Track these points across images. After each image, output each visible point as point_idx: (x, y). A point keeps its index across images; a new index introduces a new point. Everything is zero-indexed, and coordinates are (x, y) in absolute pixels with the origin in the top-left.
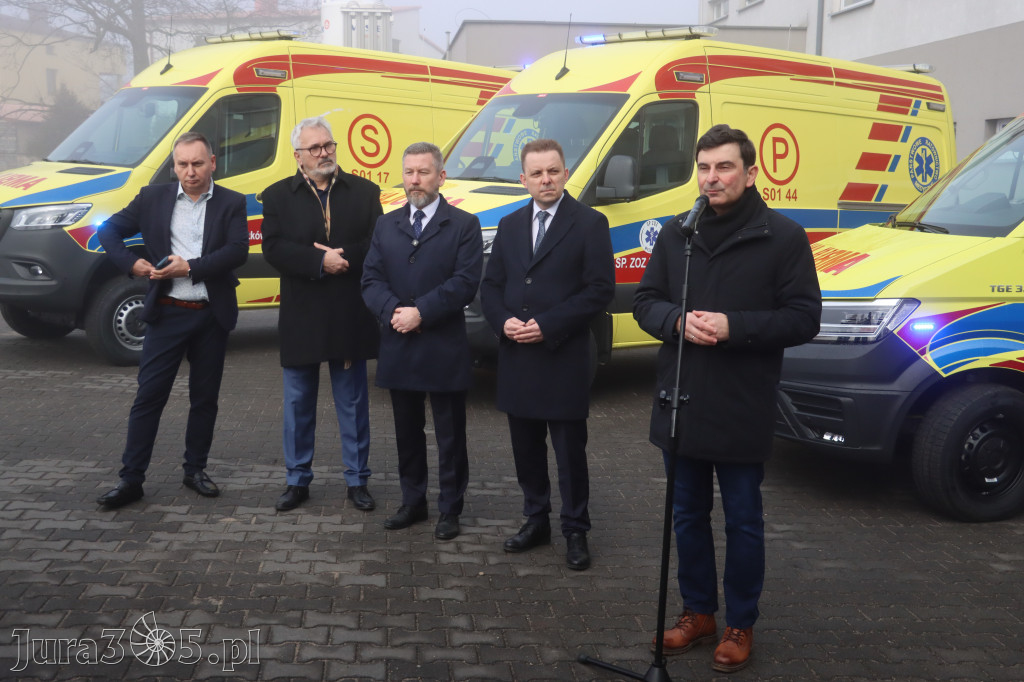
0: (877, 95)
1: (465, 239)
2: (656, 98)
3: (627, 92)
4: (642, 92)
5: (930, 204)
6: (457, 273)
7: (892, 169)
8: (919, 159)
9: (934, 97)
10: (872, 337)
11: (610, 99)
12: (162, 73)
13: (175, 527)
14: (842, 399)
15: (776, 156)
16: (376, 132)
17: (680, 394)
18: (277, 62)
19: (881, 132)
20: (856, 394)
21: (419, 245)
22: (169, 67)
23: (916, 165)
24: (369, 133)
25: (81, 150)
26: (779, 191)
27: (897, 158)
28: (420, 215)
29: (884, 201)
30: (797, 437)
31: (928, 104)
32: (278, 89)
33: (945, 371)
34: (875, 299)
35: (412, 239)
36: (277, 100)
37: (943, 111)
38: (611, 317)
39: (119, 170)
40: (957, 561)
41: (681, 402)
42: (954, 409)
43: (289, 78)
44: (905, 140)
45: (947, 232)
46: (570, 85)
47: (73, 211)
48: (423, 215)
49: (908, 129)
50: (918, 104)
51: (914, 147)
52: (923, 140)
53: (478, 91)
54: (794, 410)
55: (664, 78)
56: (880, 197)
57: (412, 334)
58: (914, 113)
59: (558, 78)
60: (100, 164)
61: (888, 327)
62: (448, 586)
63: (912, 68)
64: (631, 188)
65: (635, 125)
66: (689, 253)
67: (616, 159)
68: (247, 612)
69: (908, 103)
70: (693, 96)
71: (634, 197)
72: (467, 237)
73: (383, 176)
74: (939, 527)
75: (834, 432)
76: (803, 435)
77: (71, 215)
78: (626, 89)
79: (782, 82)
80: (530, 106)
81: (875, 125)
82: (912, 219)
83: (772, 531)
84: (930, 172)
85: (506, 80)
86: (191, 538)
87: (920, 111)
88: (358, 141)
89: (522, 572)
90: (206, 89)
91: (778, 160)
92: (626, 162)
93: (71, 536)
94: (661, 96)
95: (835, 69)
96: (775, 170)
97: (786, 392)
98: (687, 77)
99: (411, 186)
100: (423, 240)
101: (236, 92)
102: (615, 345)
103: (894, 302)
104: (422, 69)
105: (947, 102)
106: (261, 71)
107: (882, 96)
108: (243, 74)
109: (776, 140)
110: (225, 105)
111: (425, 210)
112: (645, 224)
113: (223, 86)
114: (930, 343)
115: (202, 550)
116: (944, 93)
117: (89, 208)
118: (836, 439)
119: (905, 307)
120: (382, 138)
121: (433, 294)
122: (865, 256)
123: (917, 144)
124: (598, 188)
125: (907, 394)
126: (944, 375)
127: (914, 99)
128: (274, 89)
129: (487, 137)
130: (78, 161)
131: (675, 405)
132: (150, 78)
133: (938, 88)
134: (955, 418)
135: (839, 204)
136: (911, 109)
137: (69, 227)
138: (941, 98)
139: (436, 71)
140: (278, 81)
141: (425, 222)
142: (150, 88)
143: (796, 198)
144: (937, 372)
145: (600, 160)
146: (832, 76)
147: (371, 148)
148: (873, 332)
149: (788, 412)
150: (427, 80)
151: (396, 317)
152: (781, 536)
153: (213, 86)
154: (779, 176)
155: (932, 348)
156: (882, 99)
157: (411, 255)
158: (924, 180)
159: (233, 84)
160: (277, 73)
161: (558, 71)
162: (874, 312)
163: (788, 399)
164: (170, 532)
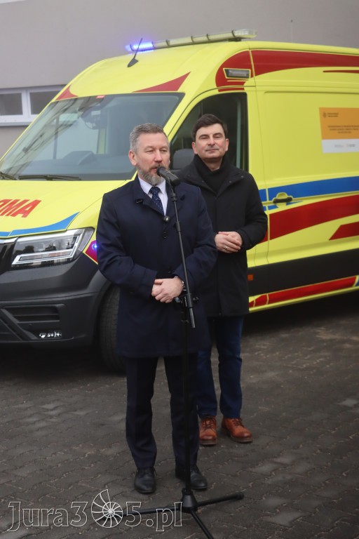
14: (57, 305)
17: (192, 296)
34: (66, 231)
41: (194, 303)
131: (191, 306)
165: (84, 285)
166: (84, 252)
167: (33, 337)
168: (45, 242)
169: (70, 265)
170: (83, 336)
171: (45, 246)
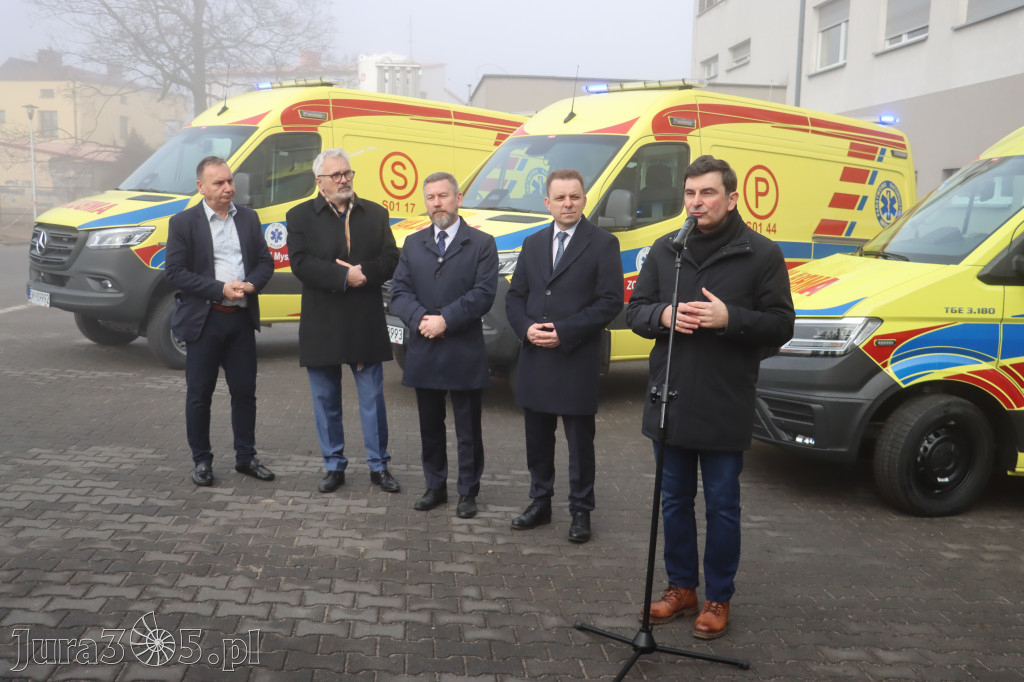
0: (847, 143)
1: (483, 256)
2: (652, 140)
3: (627, 135)
4: (641, 135)
5: (892, 237)
6: (476, 285)
7: (861, 208)
8: (884, 200)
9: (897, 145)
10: (840, 350)
11: (612, 140)
12: (219, 114)
13: (222, 506)
14: (813, 406)
15: (758, 194)
16: (404, 168)
17: (669, 390)
18: (319, 105)
19: (850, 175)
20: (824, 401)
21: (444, 262)
22: (225, 109)
23: (881, 205)
24: (398, 168)
25: (148, 180)
26: (760, 225)
27: (865, 198)
28: (443, 235)
29: (852, 236)
30: (773, 439)
31: (892, 152)
32: (319, 128)
33: (905, 382)
35: (438, 256)
36: (317, 138)
37: (905, 158)
38: (610, 333)
39: (180, 198)
40: (912, 550)
41: (670, 398)
42: (911, 416)
43: (329, 119)
44: (871, 182)
45: (907, 260)
46: (576, 128)
47: (138, 233)
48: (446, 235)
49: (875, 174)
50: (883, 152)
51: (880, 189)
52: (888, 184)
53: (496, 133)
54: (771, 415)
55: (660, 123)
56: (849, 233)
57: (438, 339)
58: (880, 159)
59: (566, 121)
60: (164, 192)
61: (855, 342)
62: (461, 561)
63: (878, 120)
64: (629, 219)
65: (632, 165)
66: (679, 265)
67: (616, 193)
68: (283, 578)
69: (875, 150)
70: (685, 139)
71: (632, 227)
72: (485, 254)
73: (410, 207)
74: (896, 520)
75: (806, 435)
76: (778, 437)
77: (137, 237)
78: (626, 131)
79: (764, 129)
80: (540, 146)
81: (846, 169)
82: (877, 249)
83: (749, 521)
84: (893, 211)
85: (518, 124)
86: (235, 515)
87: (885, 158)
88: (388, 175)
89: (526, 551)
90: (257, 128)
91: (760, 198)
92: (624, 196)
93: (132, 511)
94: (657, 138)
95: (811, 119)
96: (757, 206)
97: (764, 399)
98: (679, 122)
99: (434, 209)
100: (447, 257)
101: (283, 131)
102: (613, 358)
103: (861, 321)
104: (445, 113)
105: (909, 151)
106: (305, 113)
107: (852, 144)
108: (289, 116)
109: (758, 179)
110: (272, 141)
111: (447, 231)
112: (641, 251)
113: (271, 125)
114: (891, 357)
115: (245, 526)
116: (906, 142)
117: (152, 231)
118: (807, 441)
119: (870, 324)
120: (409, 173)
121: (456, 304)
122: (835, 280)
123: (883, 186)
124: (600, 218)
125: (870, 403)
126: (904, 386)
127: (880, 147)
128: (316, 129)
129: (503, 173)
130: (144, 190)
131: (665, 399)
132: (209, 118)
133: (901, 138)
134: (913, 424)
135: (813, 238)
136: (877, 156)
137: (136, 246)
138: (904, 146)
139: (458, 115)
140: (319, 122)
141: (448, 242)
142: (208, 127)
143: (775, 231)
144: (897, 384)
145: (602, 195)
146: (808, 124)
147: (400, 182)
148: (841, 347)
149: (765, 417)
150: (450, 123)
151: (423, 323)
152: (758, 525)
153: (262, 125)
154: (760, 212)
155: (893, 361)
156: (852, 146)
157: (438, 270)
158: (889, 218)
159: (280, 124)
160: (318, 115)
161: (566, 115)
162: (843, 328)
163: (765, 406)
164: (217, 510)
165: (857, 386)
166: (861, 347)
167: (786, 437)
168: (821, 328)
169: (839, 360)
170: (843, 450)
171: (819, 333)
